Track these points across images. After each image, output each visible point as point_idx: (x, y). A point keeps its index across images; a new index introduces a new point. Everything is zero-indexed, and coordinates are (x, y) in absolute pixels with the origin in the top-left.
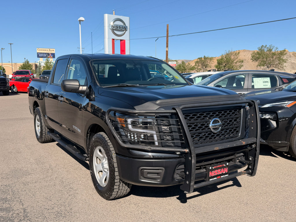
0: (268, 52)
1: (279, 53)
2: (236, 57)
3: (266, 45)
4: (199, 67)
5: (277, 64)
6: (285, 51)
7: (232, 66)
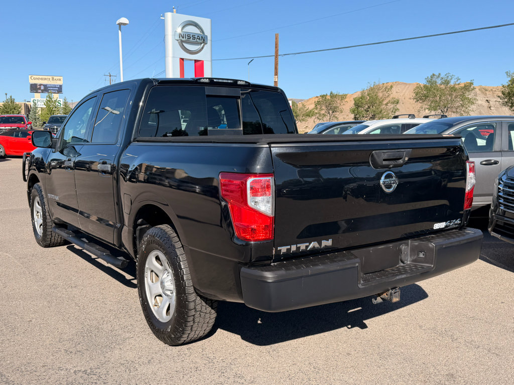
0: (443, 86)
1: (462, 88)
2: (387, 95)
3: (439, 74)
4: (323, 112)
5: (458, 107)
6: (471, 84)
7: (380, 110)
